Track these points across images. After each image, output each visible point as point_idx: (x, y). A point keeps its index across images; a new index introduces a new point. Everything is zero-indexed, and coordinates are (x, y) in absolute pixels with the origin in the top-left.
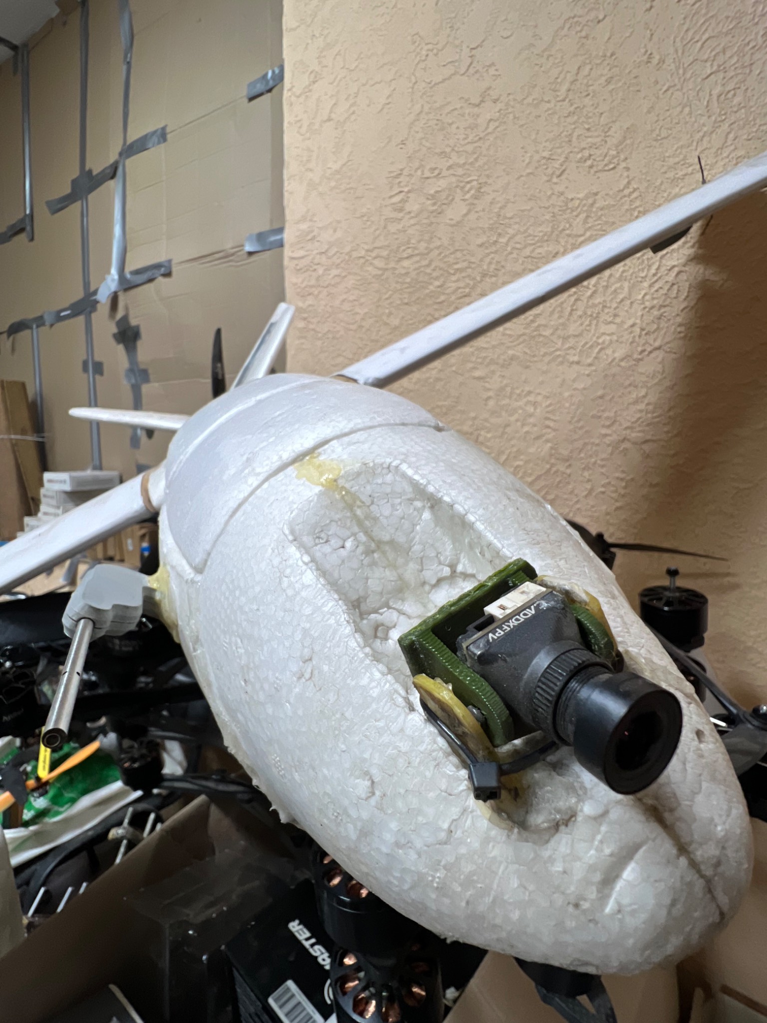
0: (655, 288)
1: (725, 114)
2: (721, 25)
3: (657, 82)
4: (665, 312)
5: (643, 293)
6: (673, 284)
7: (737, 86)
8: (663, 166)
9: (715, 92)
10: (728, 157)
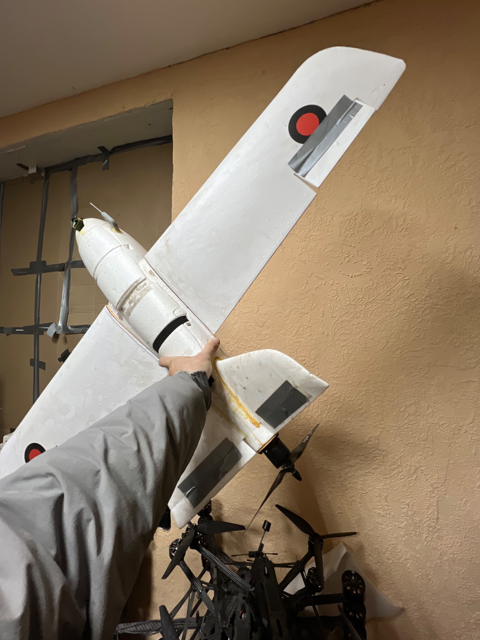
0: (329, 414)
1: (349, 360)
2: (346, 330)
3: (326, 342)
4: (333, 424)
5: (326, 415)
6: (335, 414)
7: (352, 353)
8: (330, 371)
9: (346, 352)
10: (351, 375)
